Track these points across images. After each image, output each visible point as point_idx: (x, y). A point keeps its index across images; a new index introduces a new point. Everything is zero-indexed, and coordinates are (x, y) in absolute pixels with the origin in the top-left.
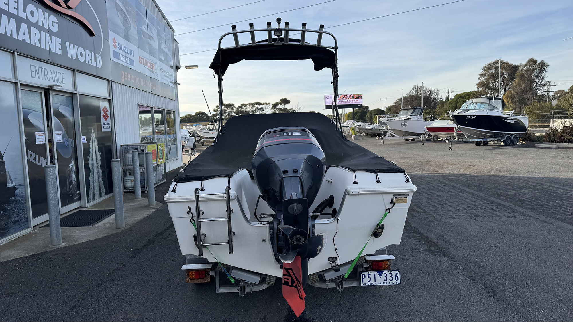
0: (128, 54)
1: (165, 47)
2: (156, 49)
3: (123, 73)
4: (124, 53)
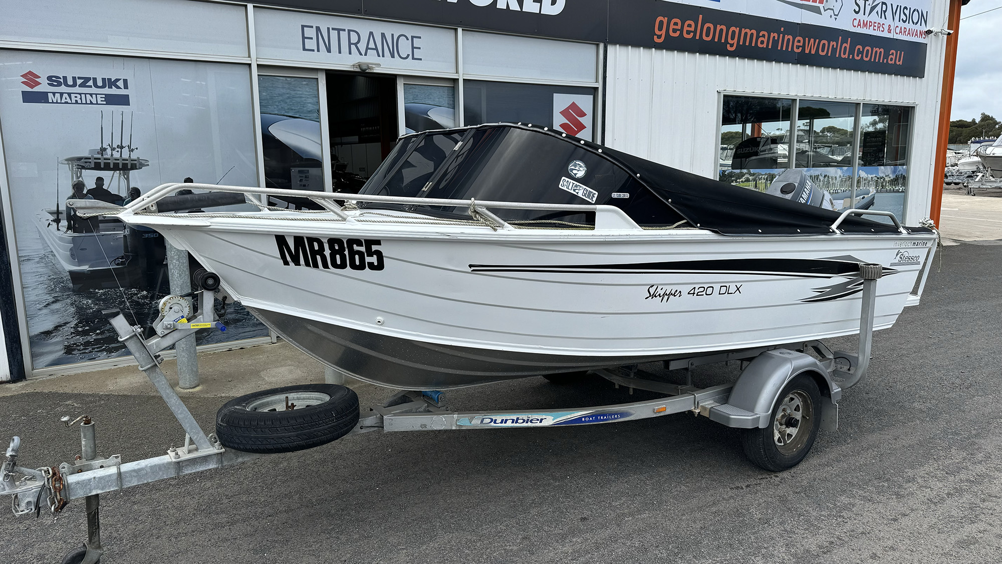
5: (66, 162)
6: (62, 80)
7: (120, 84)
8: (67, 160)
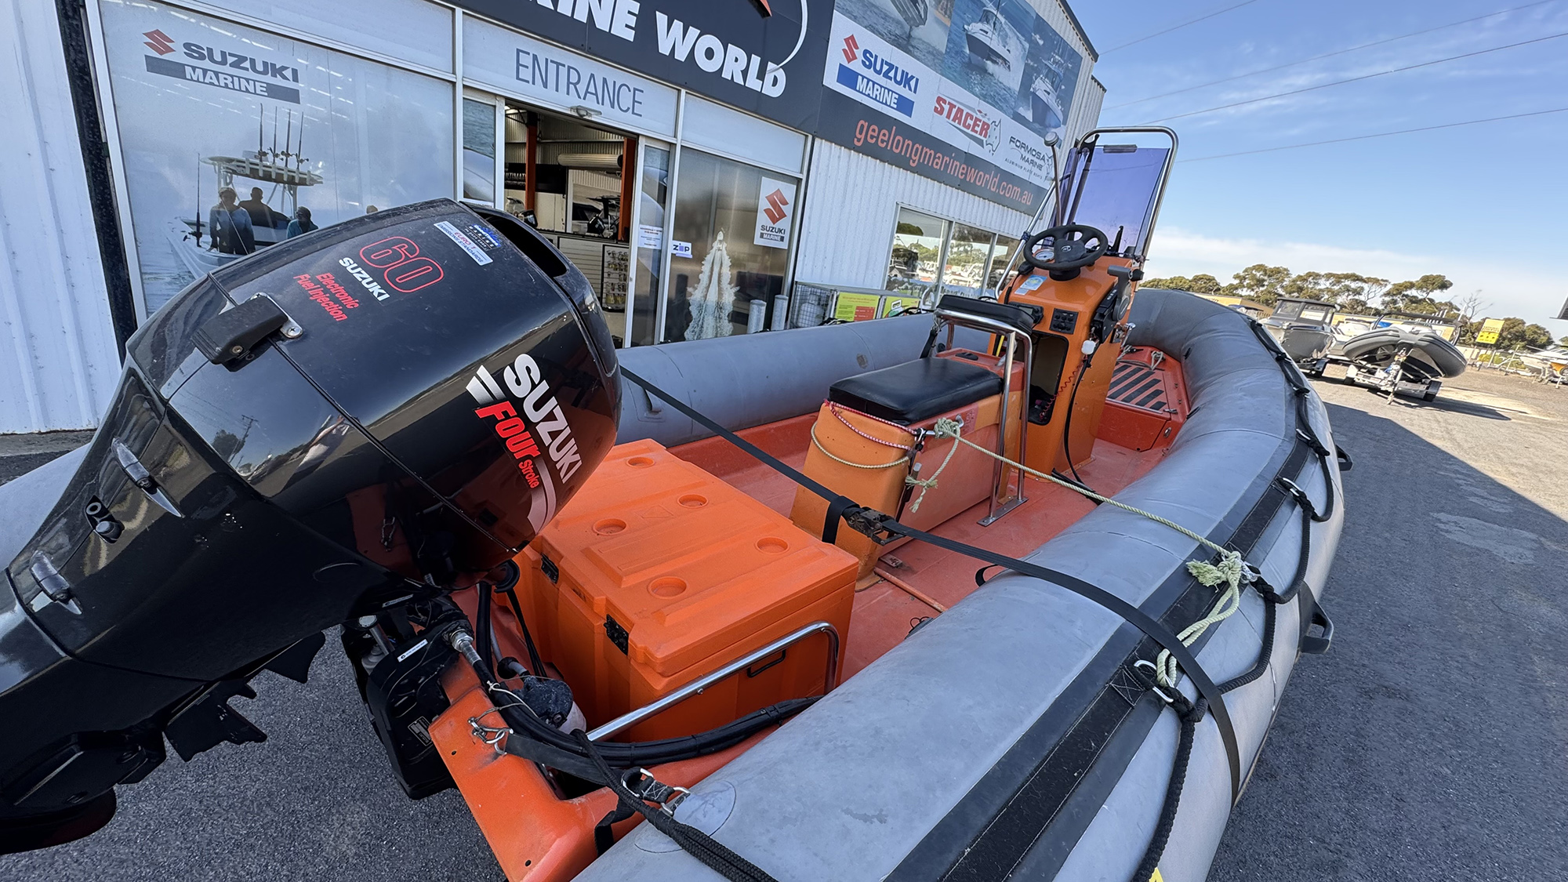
0: (899, 83)
1: (1045, 91)
2: (1010, 89)
3: (862, 126)
4: (880, 79)
5: (211, 162)
6: (205, 53)
7: (288, 73)
8: (212, 159)
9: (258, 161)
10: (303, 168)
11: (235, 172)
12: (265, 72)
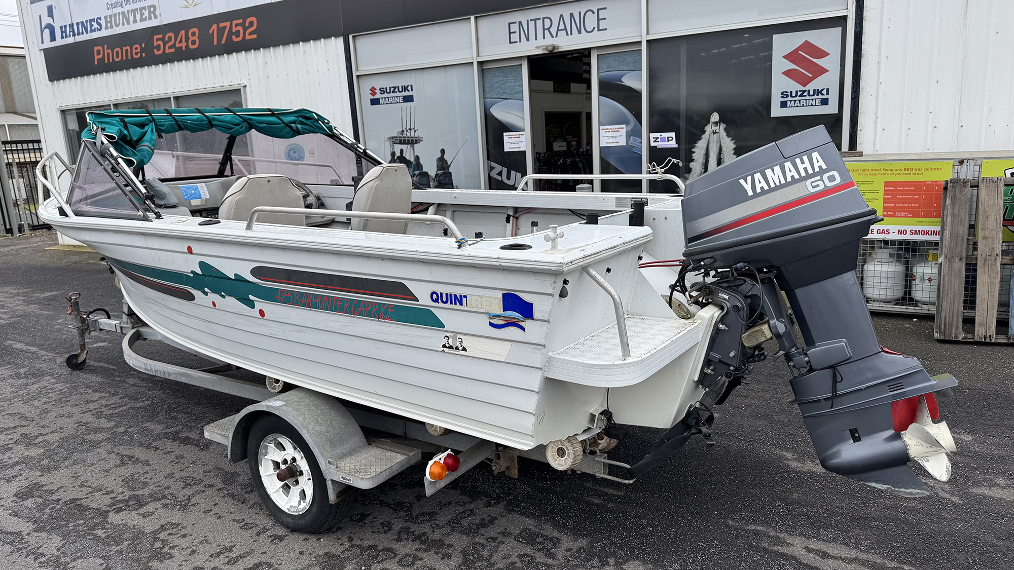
5: (388, 140)
6: (385, 90)
7: (409, 88)
9: (401, 136)
10: (416, 136)
11: (395, 143)
12: (402, 91)
